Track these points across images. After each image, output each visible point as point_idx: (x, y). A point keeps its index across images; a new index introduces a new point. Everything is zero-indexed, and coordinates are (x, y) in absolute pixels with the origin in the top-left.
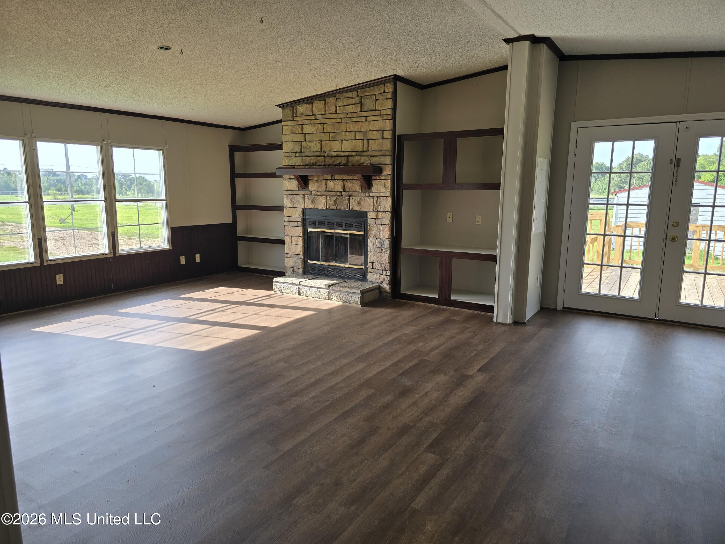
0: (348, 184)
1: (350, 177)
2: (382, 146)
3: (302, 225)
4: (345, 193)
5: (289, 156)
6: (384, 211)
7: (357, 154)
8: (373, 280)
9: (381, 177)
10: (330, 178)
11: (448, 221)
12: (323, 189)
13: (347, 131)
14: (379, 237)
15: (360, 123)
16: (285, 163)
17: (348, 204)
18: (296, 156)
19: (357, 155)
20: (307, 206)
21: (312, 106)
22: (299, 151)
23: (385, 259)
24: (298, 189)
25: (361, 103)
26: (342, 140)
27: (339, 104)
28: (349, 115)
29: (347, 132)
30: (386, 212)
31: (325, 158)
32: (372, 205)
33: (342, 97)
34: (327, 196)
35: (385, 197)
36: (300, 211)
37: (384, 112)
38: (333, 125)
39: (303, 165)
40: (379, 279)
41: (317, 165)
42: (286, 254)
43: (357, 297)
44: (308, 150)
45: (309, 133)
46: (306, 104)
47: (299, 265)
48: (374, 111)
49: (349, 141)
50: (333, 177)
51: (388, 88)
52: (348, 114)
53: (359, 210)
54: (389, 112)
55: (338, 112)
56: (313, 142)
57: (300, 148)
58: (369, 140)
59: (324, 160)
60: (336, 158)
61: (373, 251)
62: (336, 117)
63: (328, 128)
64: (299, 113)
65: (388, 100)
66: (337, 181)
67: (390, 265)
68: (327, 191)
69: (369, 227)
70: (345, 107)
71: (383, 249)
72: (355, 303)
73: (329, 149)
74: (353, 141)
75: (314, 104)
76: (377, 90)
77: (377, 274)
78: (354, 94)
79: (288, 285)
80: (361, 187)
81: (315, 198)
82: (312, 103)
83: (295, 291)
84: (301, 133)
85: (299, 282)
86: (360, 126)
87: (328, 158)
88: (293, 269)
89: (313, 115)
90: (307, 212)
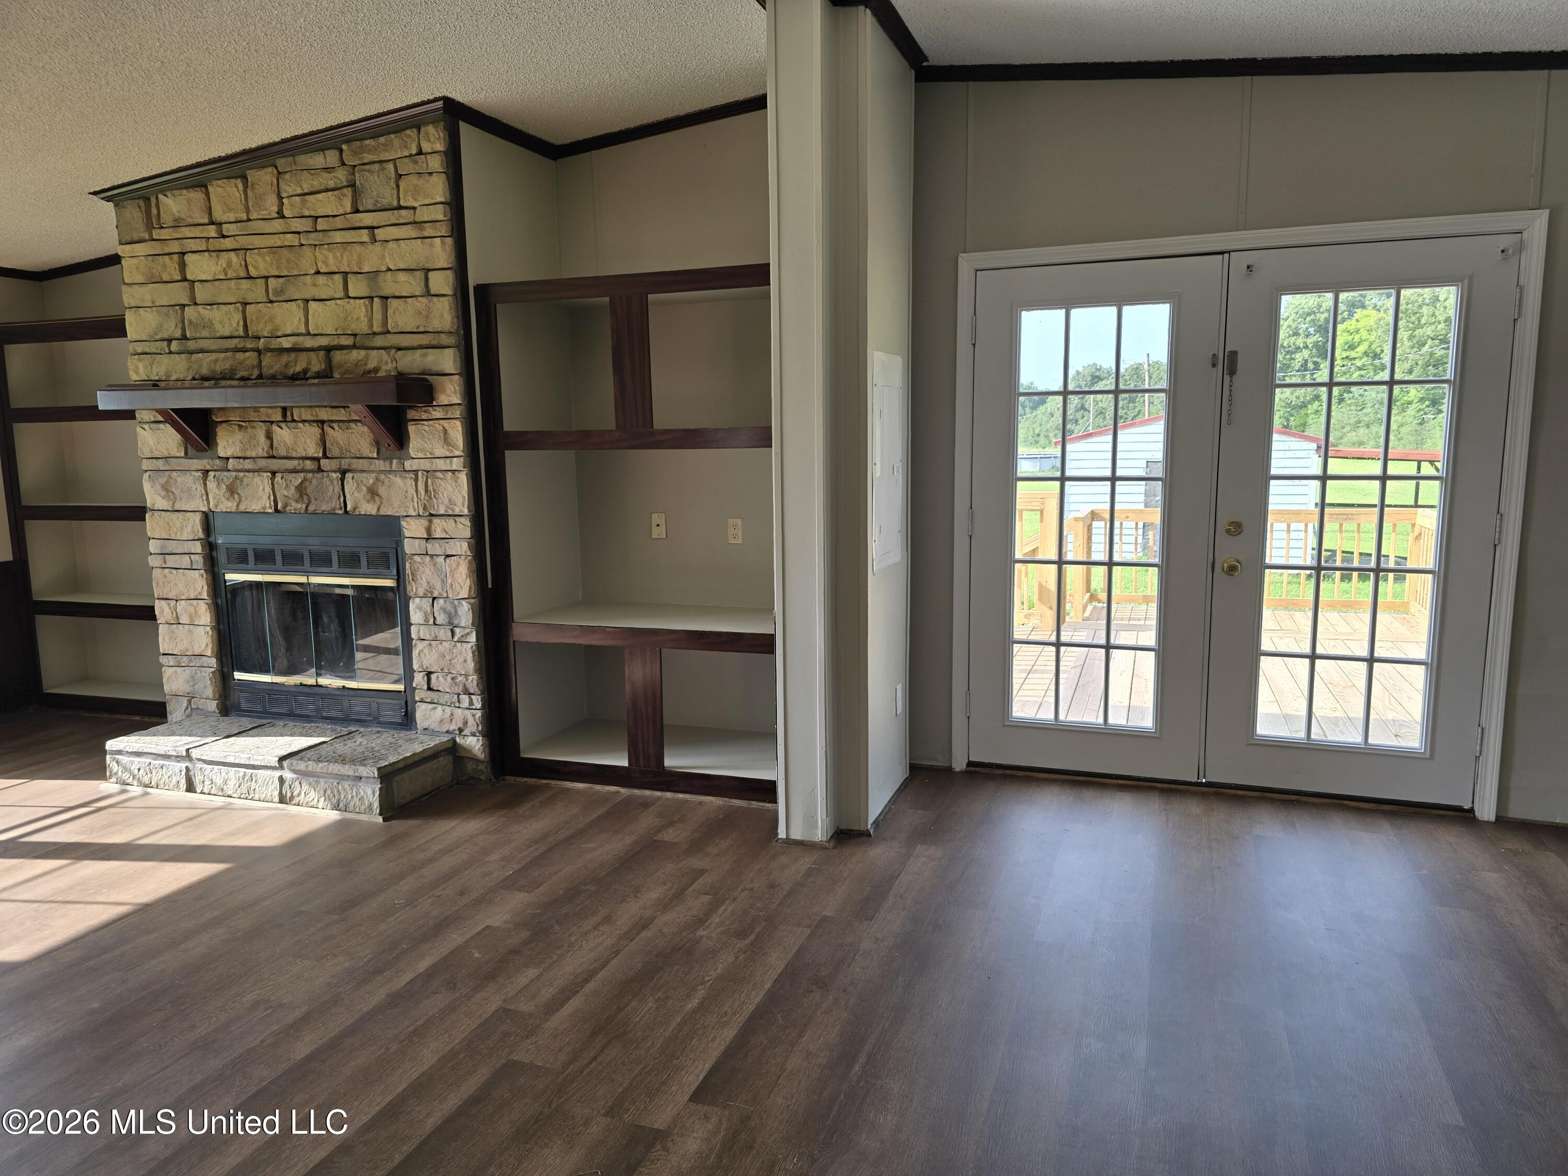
0: (335, 435)
1: (342, 415)
2: (427, 317)
3: (205, 564)
4: (327, 461)
5: (147, 350)
6: (450, 515)
7: (354, 343)
8: (434, 726)
9: (433, 413)
10: (279, 418)
11: (654, 536)
12: (260, 451)
13: (318, 272)
14: (442, 595)
15: (358, 248)
16: (137, 373)
17: (339, 498)
18: (171, 352)
19: (354, 347)
20: (216, 506)
21: (207, 194)
22: (178, 334)
23: (465, 661)
24: (182, 454)
25: (352, 185)
26: (308, 301)
27: (289, 188)
28: (322, 224)
29: (320, 276)
30: (457, 519)
31: (260, 355)
32: (413, 498)
33: (294, 167)
34: (274, 473)
35: (450, 474)
36: (197, 519)
37: (424, 215)
38: (274, 253)
39: (194, 379)
40: (451, 720)
41: (237, 377)
42: (164, 654)
43: (369, 792)
44: (205, 333)
45: (204, 278)
46: (187, 188)
47: (205, 687)
48: (396, 211)
49: (327, 302)
50: (289, 413)
51: (429, 141)
52: (319, 220)
53: (374, 512)
54: (439, 213)
55: (287, 213)
56: (218, 308)
57: (180, 325)
58: (387, 298)
59: (255, 363)
60: (293, 355)
61: (427, 637)
62: (281, 231)
63: (260, 264)
64: (166, 219)
65: (435, 177)
66: (301, 425)
67: (480, 678)
68: (274, 457)
69: (408, 565)
70: (308, 197)
71: (457, 630)
72: (365, 809)
73: (269, 328)
74: (338, 302)
75: (209, 187)
76: (398, 145)
77: (443, 705)
78: (331, 157)
79: (153, 762)
80: (377, 444)
81: (236, 478)
82: (206, 187)
83: (174, 780)
84: (179, 278)
85: (187, 750)
86: (355, 257)
87: (269, 354)
88: (189, 702)
89: (212, 223)
90: (218, 523)
